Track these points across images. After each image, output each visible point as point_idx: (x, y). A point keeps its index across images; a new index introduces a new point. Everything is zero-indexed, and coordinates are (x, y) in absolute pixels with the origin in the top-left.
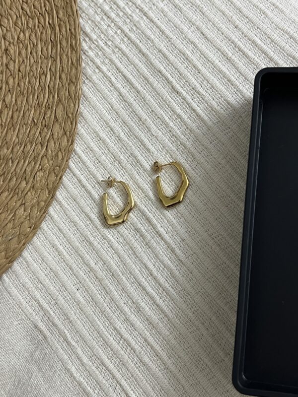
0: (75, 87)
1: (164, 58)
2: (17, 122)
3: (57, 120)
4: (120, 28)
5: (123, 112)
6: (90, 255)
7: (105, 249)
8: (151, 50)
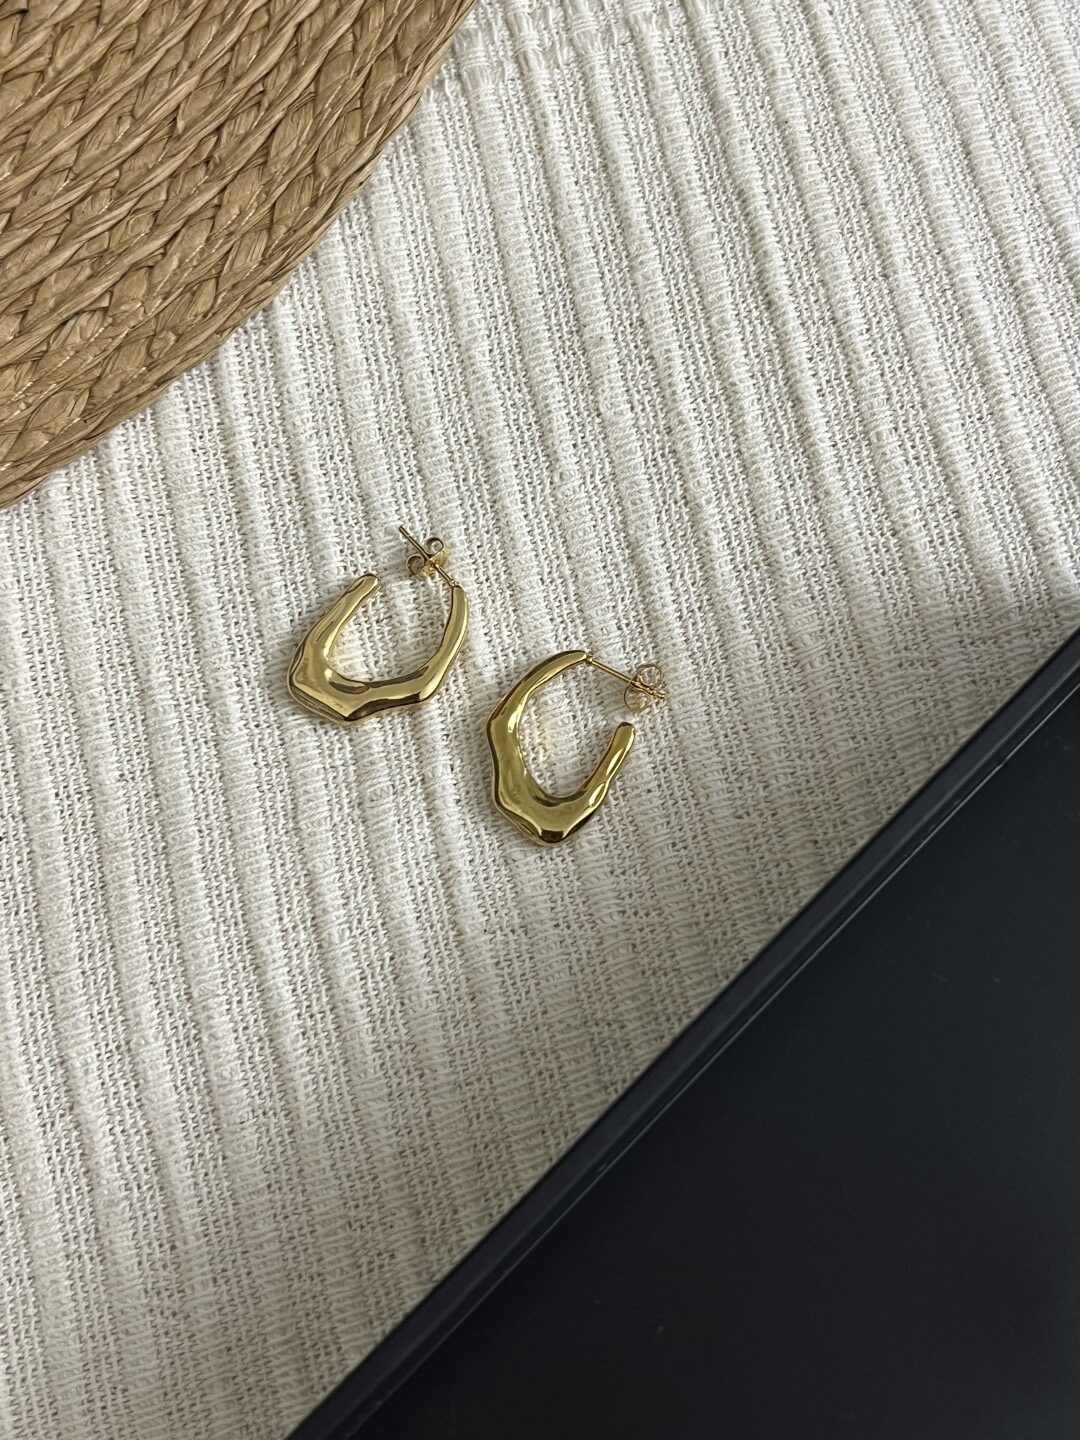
0: (399, 81)
1: (782, 155)
2: (107, 91)
3: (265, 163)
5: (527, 269)
6: (121, 732)
7: (189, 740)
8: (749, 104)
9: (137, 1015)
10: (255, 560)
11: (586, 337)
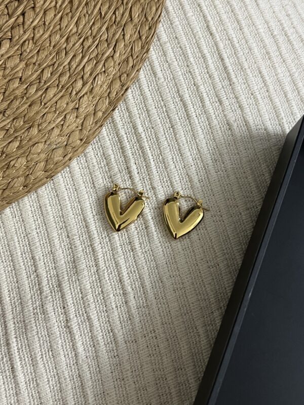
11: (161, 42)
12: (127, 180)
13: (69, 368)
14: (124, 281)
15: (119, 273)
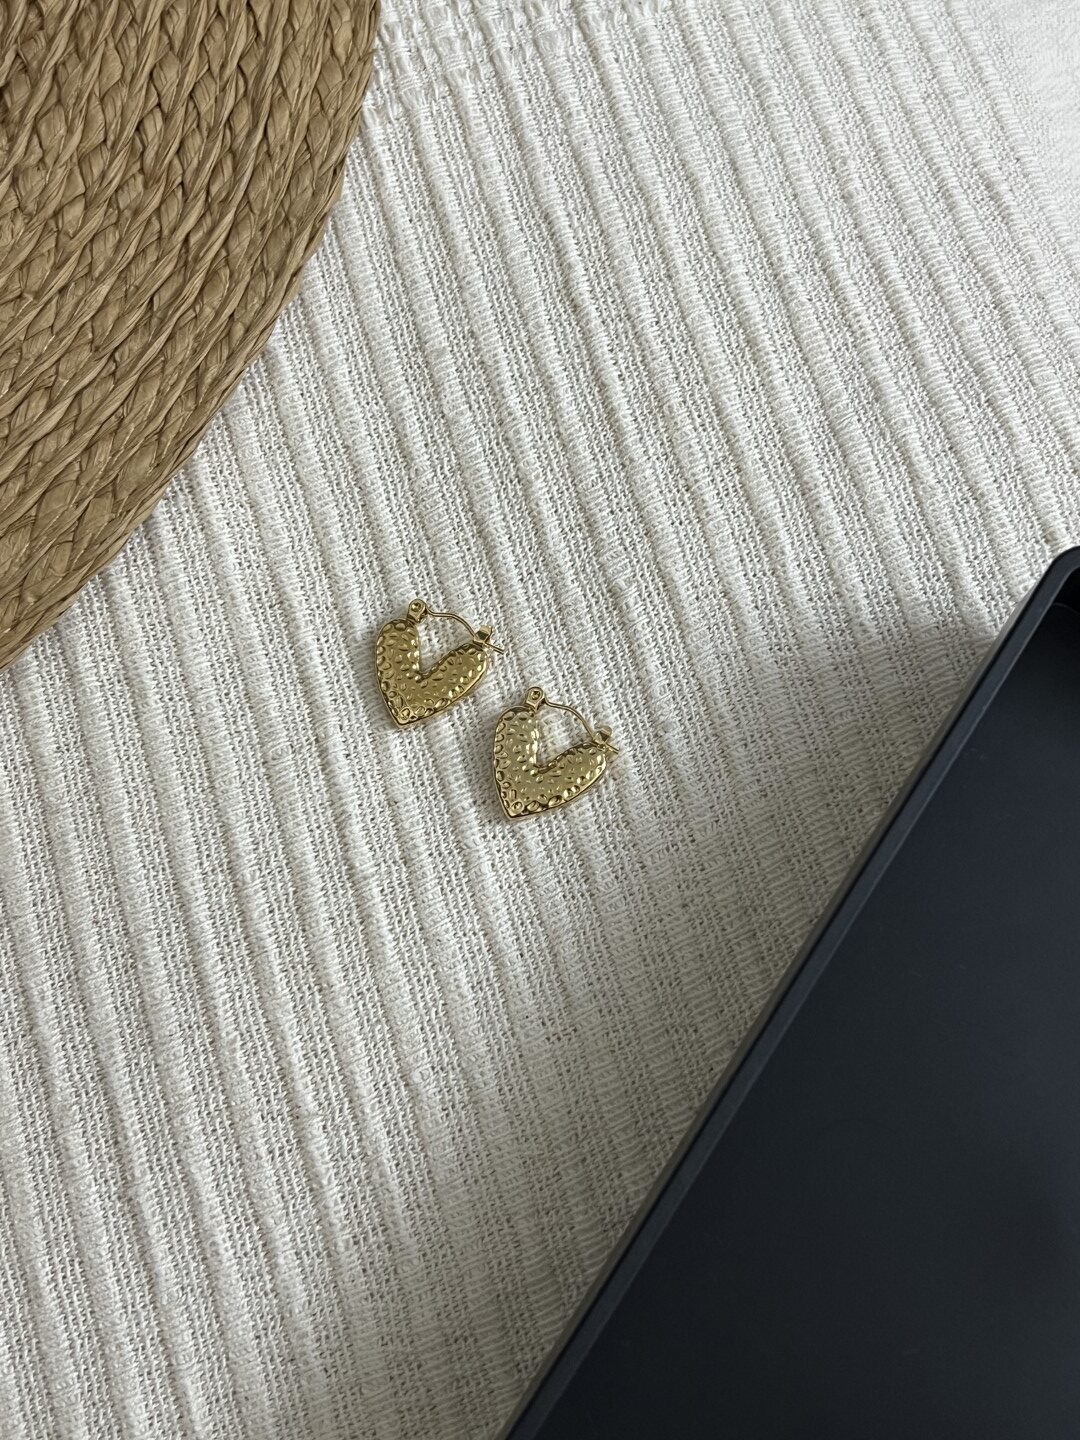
1: (579, 183)
4: (483, 28)
5: (375, 299)
6: (56, 711)
7: (114, 715)
8: (550, 143)
9: (83, 949)
10: (160, 561)
12: (313, 775)
13: (131, 1316)
14: (292, 1080)
15: (281, 1055)
